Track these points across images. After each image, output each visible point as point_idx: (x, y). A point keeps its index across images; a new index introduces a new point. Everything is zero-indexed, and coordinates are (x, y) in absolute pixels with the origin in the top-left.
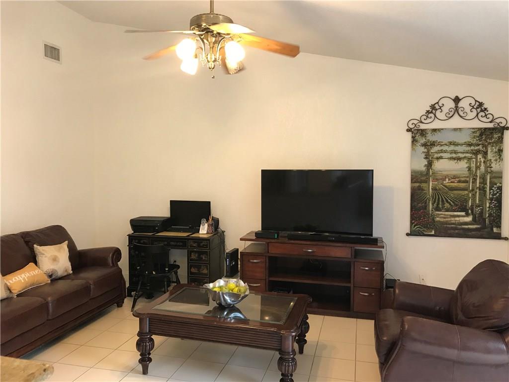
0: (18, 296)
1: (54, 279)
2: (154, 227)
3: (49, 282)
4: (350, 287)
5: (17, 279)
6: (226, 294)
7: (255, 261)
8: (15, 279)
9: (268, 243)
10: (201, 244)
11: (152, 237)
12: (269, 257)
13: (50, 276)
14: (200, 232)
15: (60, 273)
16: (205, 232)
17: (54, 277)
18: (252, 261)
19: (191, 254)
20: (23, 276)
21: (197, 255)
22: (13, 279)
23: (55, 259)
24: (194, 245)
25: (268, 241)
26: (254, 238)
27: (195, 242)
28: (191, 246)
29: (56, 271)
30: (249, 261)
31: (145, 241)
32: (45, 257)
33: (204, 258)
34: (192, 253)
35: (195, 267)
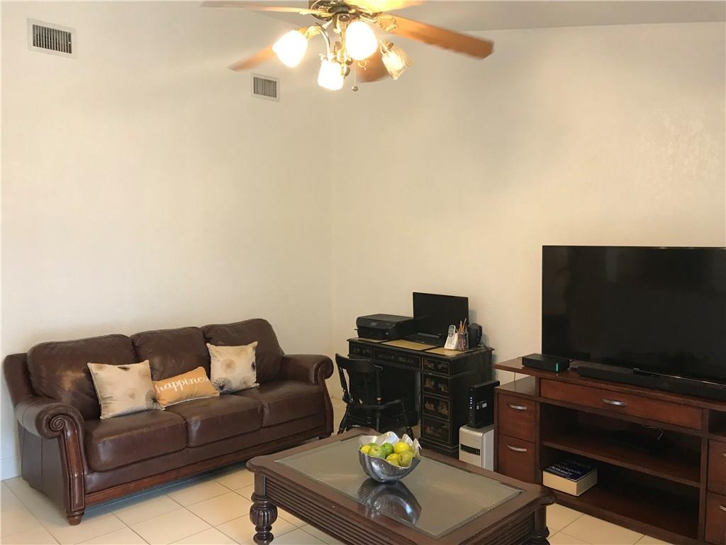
0: (168, 409)
1: (225, 391)
2: (383, 331)
3: (218, 395)
4: (698, 489)
5: (170, 386)
6: (375, 459)
7: (520, 408)
8: (168, 386)
9: (540, 378)
10: (440, 367)
11: (377, 347)
12: (542, 404)
13: (222, 388)
14: (446, 347)
15: (236, 384)
16: (453, 347)
17: (225, 389)
18: (513, 407)
19: (425, 380)
20: (179, 383)
21: (433, 383)
22: (165, 387)
23: (229, 365)
24: (430, 366)
25: (541, 375)
26: (521, 366)
27: (431, 362)
28: (425, 367)
29: (230, 382)
30: (508, 405)
31: (368, 351)
32: (218, 361)
33: (443, 390)
34: (427, 379)
35: (431, 401)
